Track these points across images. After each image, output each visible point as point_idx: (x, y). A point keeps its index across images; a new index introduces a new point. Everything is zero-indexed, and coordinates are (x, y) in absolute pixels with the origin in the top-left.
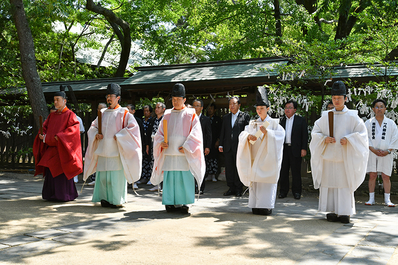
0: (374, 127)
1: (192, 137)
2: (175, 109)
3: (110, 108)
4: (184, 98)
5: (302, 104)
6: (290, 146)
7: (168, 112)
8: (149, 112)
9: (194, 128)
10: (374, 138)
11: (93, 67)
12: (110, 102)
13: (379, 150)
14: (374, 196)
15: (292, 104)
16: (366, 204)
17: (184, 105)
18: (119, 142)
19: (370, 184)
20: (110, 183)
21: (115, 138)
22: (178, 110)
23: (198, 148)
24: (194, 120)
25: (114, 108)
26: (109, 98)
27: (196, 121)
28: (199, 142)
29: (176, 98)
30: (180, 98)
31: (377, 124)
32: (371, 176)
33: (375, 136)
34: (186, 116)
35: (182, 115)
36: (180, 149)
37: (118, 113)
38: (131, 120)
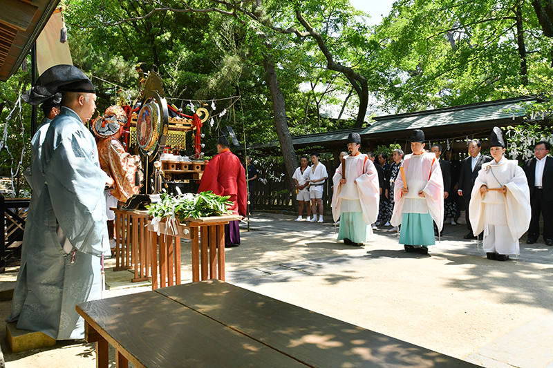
1: (432, 182)
2: (414, 154)
3: (351, 155)
4: (423, 143)
6: (540, 189)
7: (408, 157)
9: (435, 172)
11: (334, 121)
12: (351, 150)
15: (542, 145)
17: (424, 149)
18: (359, 187)
20: (352, 223)
21: (355, 182)
22: (417, 155)
23: (438, 192)
24: (434, 164)
25: (355, 155)
26: (350, 147)
27: (436, 166)
28: (439, 186)
29: (414, 144)
30: (418, 143)
34: (425, 161)
35: (422, 160)
36: (421, 193)
37: (359, 160)
38: (371, 166)
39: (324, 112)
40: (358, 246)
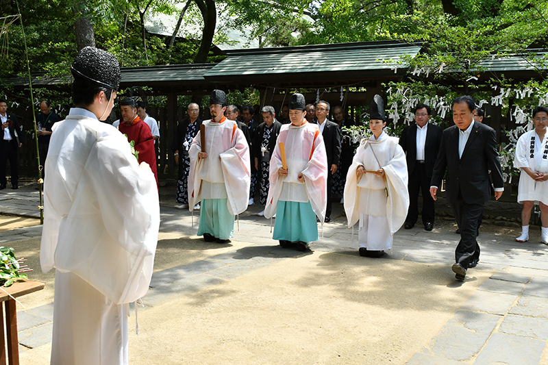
0: (533, 143)
1: (314, 162)
2: (293, 125)
3: (214, 121)
4: (304, 111)
5: (438, 109)
6: (422, 164)
8: (250, 115)
9: (317, 150)
10: (532, 156)
12: (215, 114)
13: (538, 172)
14: (527, 230)
15: (424, 109)
16: (517, 241)
17: (305, 119)
18: (223, 164)
19: (523, 215)
20: (217, 213)
21: (220, 158)
22: (297, 126)
23: (321, 175)
24: (317, 139)
25: (220, 122)
26: (213, 109)
27: (319, 141)
28: (322, 167)
29: (293, 111)
30: (299, 111)
31: (537, 140)
32: (525, 205)
33: (534, 154)
34: (306, 134)
35: (302, 133)
36: (300, 177)
37: (225, 128)
38: (241, 138)
39: (152, 25)
40: (225, 243)
